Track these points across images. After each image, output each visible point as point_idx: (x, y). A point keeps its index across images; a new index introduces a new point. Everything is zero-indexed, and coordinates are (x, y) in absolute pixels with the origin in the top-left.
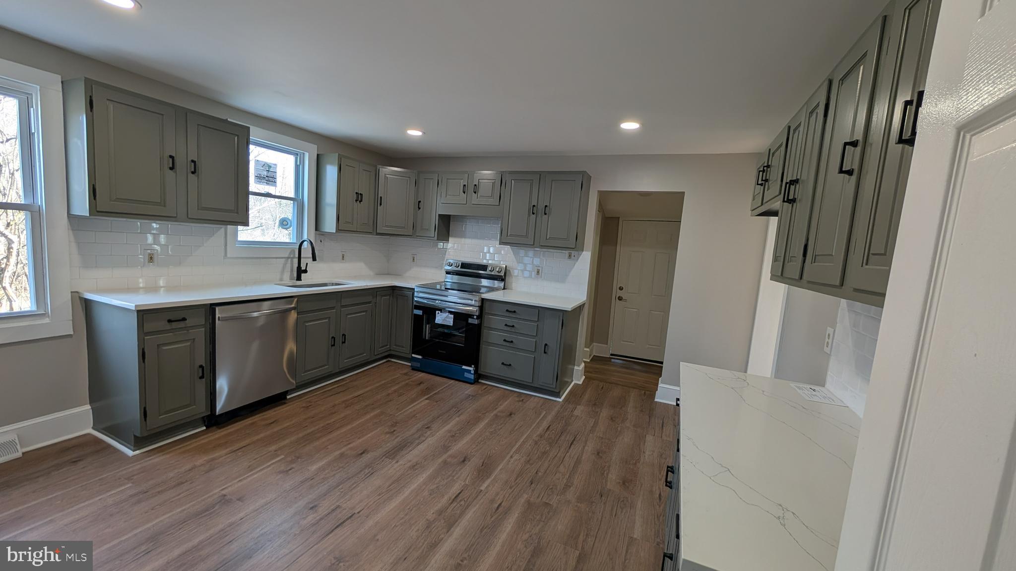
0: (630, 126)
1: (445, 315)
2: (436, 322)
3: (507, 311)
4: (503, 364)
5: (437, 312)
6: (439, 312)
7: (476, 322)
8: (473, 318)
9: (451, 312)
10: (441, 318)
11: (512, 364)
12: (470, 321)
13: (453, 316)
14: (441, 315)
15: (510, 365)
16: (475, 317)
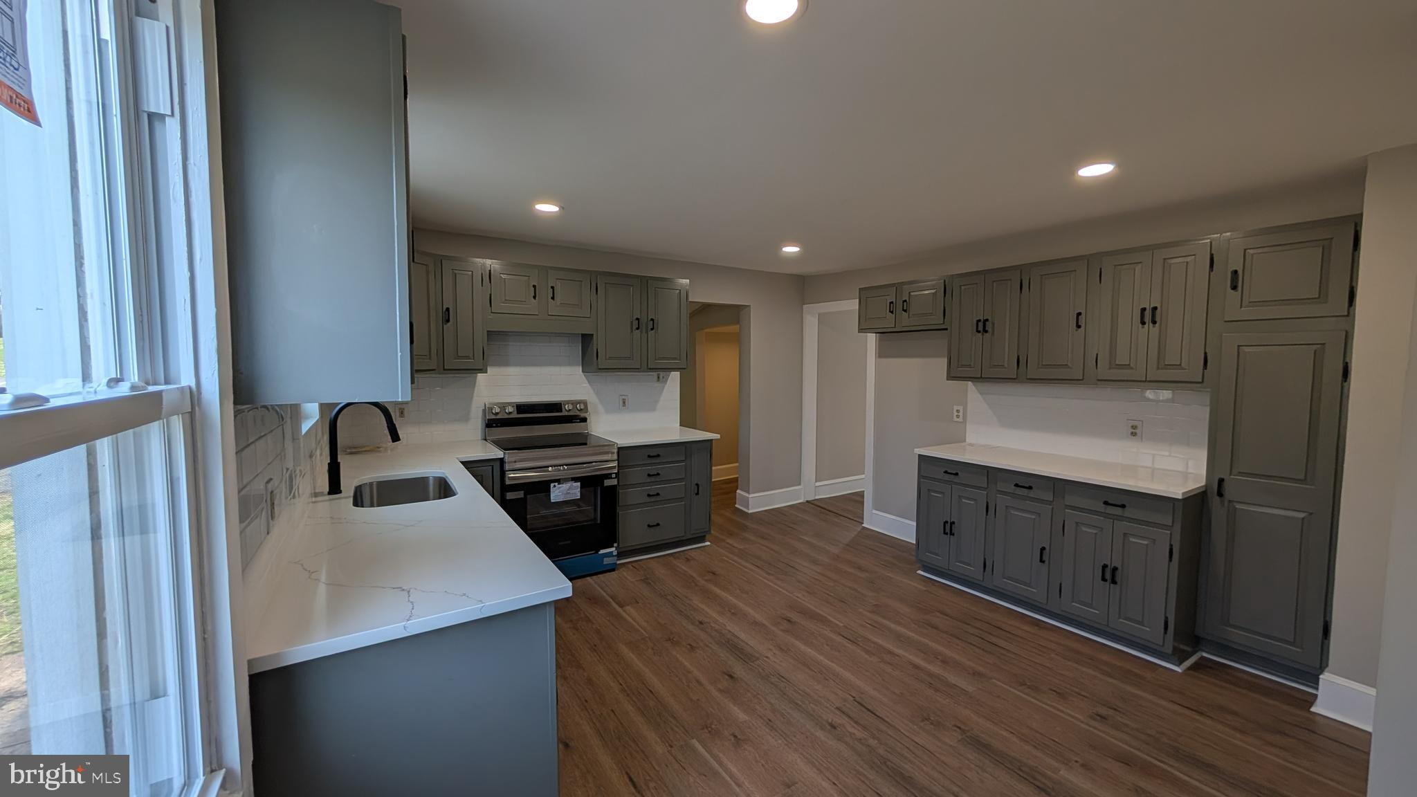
0: (791, 249)
1: (565, 486)
2: (552, 501)
3: (649, 456)
4: (649, 526)
5: (552, 485)
6: (556, 484)
7: (614, 482)
8: (612, 478)
9: (575, 479)
10: (558, 493)
11: (660, 523)
12: (607, 483)
13: (579, 484)
14: (560, 487)
15: (658, 525)
16: (614, 476)
